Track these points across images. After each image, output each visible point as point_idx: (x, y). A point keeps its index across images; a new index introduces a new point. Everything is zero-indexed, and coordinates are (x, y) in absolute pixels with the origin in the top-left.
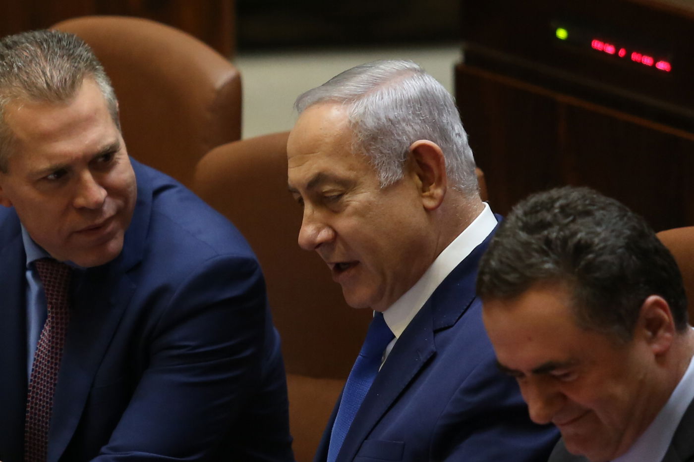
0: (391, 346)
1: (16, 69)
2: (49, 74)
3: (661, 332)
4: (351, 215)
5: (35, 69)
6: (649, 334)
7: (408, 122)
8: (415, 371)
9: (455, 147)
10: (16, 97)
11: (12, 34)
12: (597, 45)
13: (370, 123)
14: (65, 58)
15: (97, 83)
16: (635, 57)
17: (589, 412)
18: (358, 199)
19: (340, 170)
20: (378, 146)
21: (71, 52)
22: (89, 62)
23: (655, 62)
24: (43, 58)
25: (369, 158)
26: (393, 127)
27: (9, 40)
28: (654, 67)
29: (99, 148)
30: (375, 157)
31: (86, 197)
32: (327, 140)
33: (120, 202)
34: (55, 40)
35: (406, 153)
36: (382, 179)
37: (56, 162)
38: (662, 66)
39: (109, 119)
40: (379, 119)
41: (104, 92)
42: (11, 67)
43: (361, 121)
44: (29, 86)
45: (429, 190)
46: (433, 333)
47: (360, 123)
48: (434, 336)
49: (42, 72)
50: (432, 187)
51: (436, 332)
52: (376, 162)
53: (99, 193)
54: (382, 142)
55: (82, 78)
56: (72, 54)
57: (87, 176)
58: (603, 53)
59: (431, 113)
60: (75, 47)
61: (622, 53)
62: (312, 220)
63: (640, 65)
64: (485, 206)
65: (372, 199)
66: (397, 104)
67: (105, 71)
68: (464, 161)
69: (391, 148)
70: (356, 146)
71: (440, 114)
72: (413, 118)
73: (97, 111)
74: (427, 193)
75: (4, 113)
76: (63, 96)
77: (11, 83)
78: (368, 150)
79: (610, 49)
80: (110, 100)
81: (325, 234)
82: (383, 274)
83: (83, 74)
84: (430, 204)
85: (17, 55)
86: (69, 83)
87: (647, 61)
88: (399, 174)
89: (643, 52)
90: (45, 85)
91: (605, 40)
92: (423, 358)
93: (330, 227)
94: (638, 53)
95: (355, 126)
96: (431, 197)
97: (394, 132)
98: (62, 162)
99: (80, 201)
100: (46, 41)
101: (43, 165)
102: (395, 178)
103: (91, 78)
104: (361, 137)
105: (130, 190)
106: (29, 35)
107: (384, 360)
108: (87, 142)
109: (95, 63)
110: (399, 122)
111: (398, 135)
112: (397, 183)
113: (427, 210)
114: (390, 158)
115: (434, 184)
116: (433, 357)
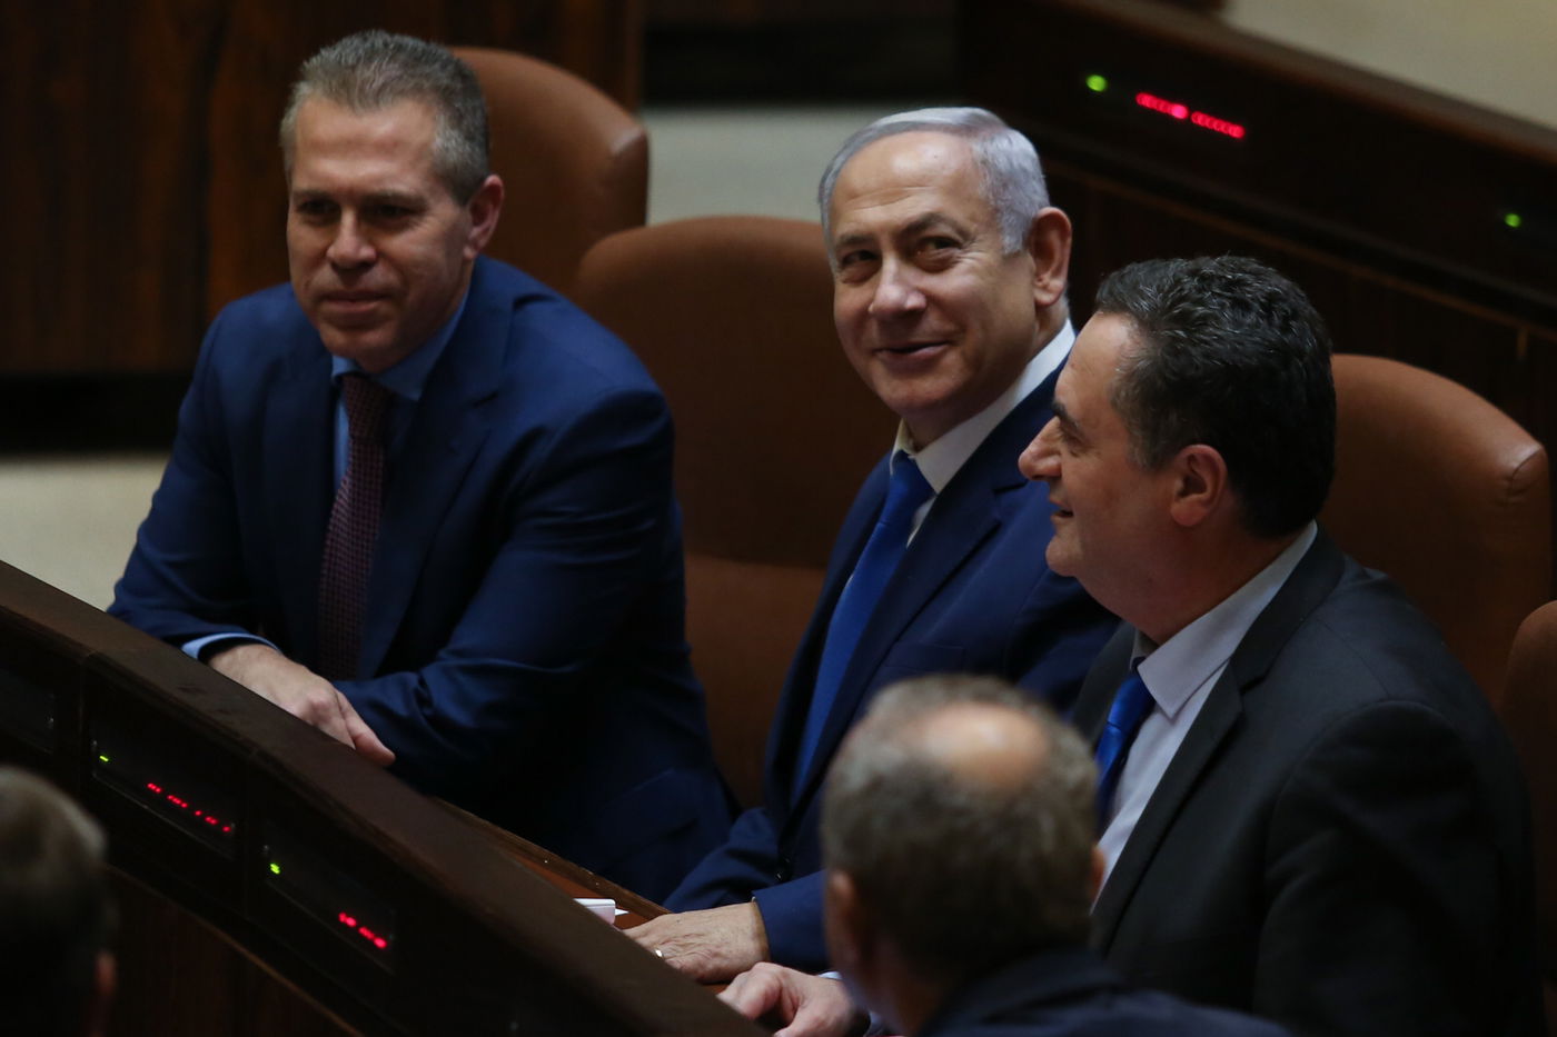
0: (924, 510)
12: (1144, 99)
36: (1006, 244)
43: (992, 159)
46: (993, 494)
48: (996, 498)
50: (1045, 276)
51: (997, 492)
70: (983, 190)
74: (1039, 283)
84: (1045, 298)
92: (980, 529)
95: (985, 164)
96: (1045, 289)
102: (1017, 248)
113: (1037, 305)
115: (1048, 273)
116: (995, 530)
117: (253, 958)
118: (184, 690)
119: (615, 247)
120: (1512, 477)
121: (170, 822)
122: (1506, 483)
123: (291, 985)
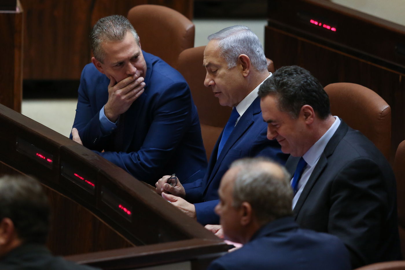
0: (239, 119)
1: (104, 30)
2: (115, 32)
3: (309, 117)
4: (219, 77)
5: (111, 30)
6: (305, 117)
7: (239, 48)
8: (247, 127)
9: (256, 55)
10: (105, 39)
11: (103, 18)
12: (312, 21)
13: (225, 47)
14: (121, 25)
15: (131, 33)
16: (324, 26)
17: (285, 139)
18: (221, 72)
19: (215, 61)
20: (227, 55)
21: (122, 23)
22: (128, 26)
23: (331, 28)
24: (113, 26)
25: (224, 59)
26: (233, 49)
27: (102, 19)
28: (330, 29)
29: (133, 55)
30: (227, 58)
31: (130, 71)
32: (212, 52)
33: (141, 71)
34: (117, 19)
35: (237, 58)
36: (229, 66)
37: (119, 60)
38: (333, 29)
39: (136, 44)
40: (228, 46)
41: (134, 35)
42: (103, 29)
43: (223, 47)
44: (109, 36)
45: (245, 70)
46: (253, 115)
47: (222, 47)
48: (253, 116)
49: (113, 30)
50: (246, 70)
51: (254, 114)
52: (227, 60)
53: (134, 69)
54: (229, 54)
55: (126, 32)
56: (123, 24)
57: (130, 64)
58: (314, 24)
59: (247, 44)
60: (123, 21)
61: (320, 24)
62: (208, 77)
63: (326, 29)
64: (270, 74)
65: (225, 72)
66: (235, 41)
67: (134, 28)
68: (260, 60)
69: (232, 56)
70: (221, 55)
71: (251, 45)
72: (240, 46)
73: (132, 43)
74: (244, 71)
75: (102, 45)
76: (120, 39)
77: (103, 35)
78: (224, 56)
79: (316, 23)
80: (136, 38)
81: (211, 82)
82: (229, 96)
83: (127, 30)
84: (245, 75)
85: (104, 25)
86: (122, 34)
87: (328, 27)
88: (235, 64)
89: (327, 24)
90: (114, 35)
91: (315, 20)
92: (250, 123)
93: (214, 80)
94: (325, 24)
95: (221, 48)
96: (246, 73)
97: (233, 50)
98: (121, 60)
99: (128, 73)
100: (114, 20)
101: (115, 62)
102: (233, 66)
103: (129, 31)
104: (223, 52)
105: (144, 67)
106: (108, 17)
107: (237, 123)
108: (129, 53)
109: (130, 26)
110: (235, 47)
111: (235, 51)
112: (234, 67)
113: (244, 77)
114: (232, 59)
115: (247, 69)
116: (253, 123)
117: (98, 218)
118: (84, 155)
119: (187, 52)
120: (381, 113)
121: (80, 186)
122: (380, 114)
123: (107, 225)
